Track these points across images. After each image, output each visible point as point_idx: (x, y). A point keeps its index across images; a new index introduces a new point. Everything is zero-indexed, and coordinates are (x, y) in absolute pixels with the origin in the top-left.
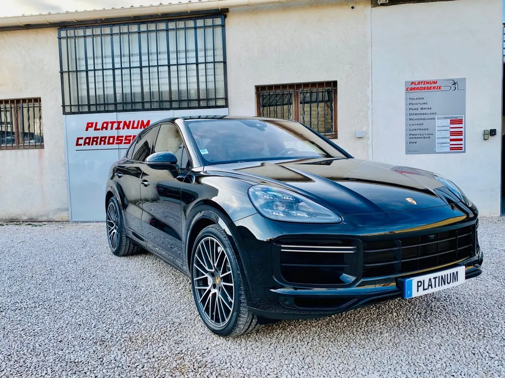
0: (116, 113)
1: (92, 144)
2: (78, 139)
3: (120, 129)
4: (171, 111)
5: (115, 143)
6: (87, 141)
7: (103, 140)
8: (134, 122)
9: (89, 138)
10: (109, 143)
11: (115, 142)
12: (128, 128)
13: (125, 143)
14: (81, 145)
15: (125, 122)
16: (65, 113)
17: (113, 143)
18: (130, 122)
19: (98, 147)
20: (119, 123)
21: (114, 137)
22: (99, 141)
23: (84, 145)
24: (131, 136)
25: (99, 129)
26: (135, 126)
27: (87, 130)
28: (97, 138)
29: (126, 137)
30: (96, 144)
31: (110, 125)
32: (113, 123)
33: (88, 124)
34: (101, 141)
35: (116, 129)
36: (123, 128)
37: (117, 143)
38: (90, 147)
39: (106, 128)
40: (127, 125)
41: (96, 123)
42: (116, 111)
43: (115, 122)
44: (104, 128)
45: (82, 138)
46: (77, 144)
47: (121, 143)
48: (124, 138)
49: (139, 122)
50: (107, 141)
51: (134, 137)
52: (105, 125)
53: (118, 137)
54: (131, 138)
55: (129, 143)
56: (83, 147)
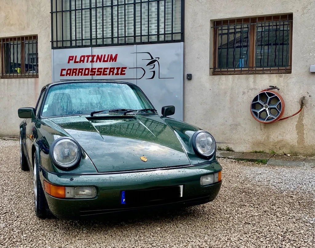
0: (91, 48)
1: (72, 75)
2: (62, 70)
3: (94, 62)
4: (135, 46)
6: (69, 72)
8: (105, 55)
9: (70, 70)
10: (85, 75)
11: (90, 73)
12: (100, 61)
13: (97, 75)
14: (64, 75)
15: (98, 56)
16: (53, 48)
18: (102, 56)
19: (77, 77)
20: (93, 56)
21: (88, 69)
22: (77, 72)
23: (66, 75)
24: (102, 69)
25: (78, 62)
26: (106, 59)
27: (69, 62)
28: (76, 69)
29: (99, 69)
30: (75, 75)
32: (88, 56)
33: (70, 57)
34: (79, 72)
35: (90, 62)
36: (96, 62)
37: (91, 75)
38: (71, 77)
39: (83, 61)
40: (99, 59)
41: (76, 57)
42: (91, 46)
43: (90, 56)
45: (65, 70)
46: (61, 75)
47: (94, 75)
48: (96, 70)
49: (109, 55)
50: (83, 72)
51: (105, 69)
52: (82, 59)
53: (92, 69)
54: (103, 70)
55: (100, 74)
56: (65, 77)
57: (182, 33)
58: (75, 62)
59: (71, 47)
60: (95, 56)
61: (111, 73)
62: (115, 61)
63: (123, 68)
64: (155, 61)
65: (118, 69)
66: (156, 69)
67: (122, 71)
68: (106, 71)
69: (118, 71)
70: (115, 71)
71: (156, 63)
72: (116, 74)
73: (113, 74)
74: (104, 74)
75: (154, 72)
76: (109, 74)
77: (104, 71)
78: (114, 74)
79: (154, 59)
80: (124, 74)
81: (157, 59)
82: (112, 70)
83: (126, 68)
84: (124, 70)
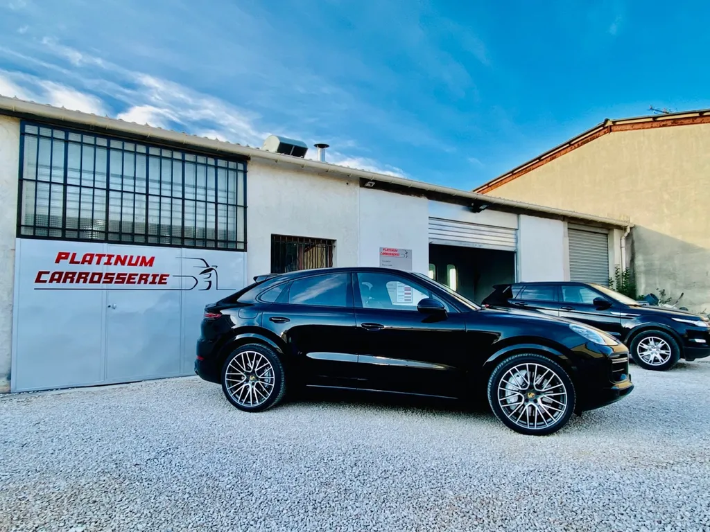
0: (106, 244)
1: (64, 281)
2: (40, 273)
3: (110, 264)
4: (183, 249)
5: (101, 282)
6: (57, 276)
7: (83, 277)
8: (132, 257)
9: (60, 274)
10: (92, 281)
11: (103, 280)
12: (123, 263)
13: (116, 282)
14: (45, 281)
15: (119, 257)
17: (98, 282)
18: (126, 257)
19: (74, 285)
20: (110, 257)
21: (100, 275)
22: (76, 278)
23: (51, 281)
24: (126, 274)
25: (78, 263)
26: (133, 262)
27: (57, 261)
28: (74, 274)
29: (119, 275)
30: (72, 282)
31: (96, 259)
32: (100, 256)
33: (60, 254)
35: (105, 264)
36: (116, 264)
37: (104, 282)
38: (61, 285)
39: (90, 262)
40: (121, 260)
41: (74, 255)
42: (107, 241)
43: (104, 255)
44: (87, 261)
45: (48, 273)
46: (38, 280)
47: (111, 282)
48: (115, 276)
49: (139, 257)
50: (89, 278)
51: (131, 275)
52: (88, 258)
53: (107, 274)
54: (127, 277)
55: (123, 282)
56: (47, 285)
57: (245, 243)
58: (72, 262)
59: (63, 238)
60: (113, 256)
61: (143, 281)
62: (151, 265)
63: (162, 276)
64: (211, 269)
65: (155, 276)
66: (213, 279)
67: (161, 278)
68: (134, 279)
69: (154, 279)
70: (150, 279)
71: (213, 272)
72: (150, 283)
73: (145, 283)
74: (128, 282)
75: (210, 282)
76: (139, 282)
77: (130, 278)
78: (148, 282)
79: (211, 267)
80: (165, 283)
81: (214, 268)
82: (144, 278)
83: (168, 276)
84: (164, 277)
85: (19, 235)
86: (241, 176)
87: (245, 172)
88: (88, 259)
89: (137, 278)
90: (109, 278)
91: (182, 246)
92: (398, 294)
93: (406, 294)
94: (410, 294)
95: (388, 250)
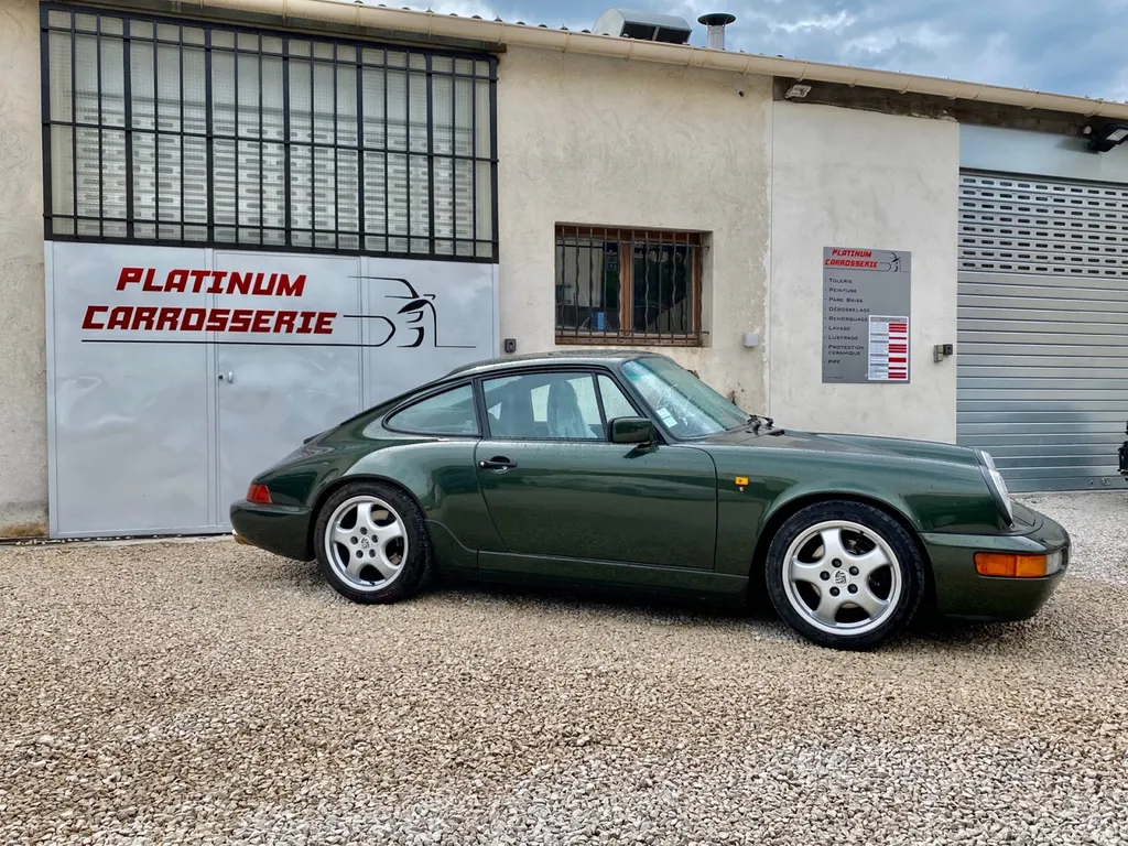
0: (210, 250)
1: (136, 326)
2: (91, 310)
3: (220, 291)
4: (363, 259)
5: (204, 327)
6: (121, 316)
7: (169, 317)
8: (260, 277)
9: (128, 311)
10: (186, 326)
11: (206, 323)
12: (244, 291)
13: (232, 329)
14: (100, 326)
15: (235, 277)
17: (198, 327)
18: (249, 276)
19: (154, 334)
20: (219, 276)
21: (202, 313)
22: (156, 319)
23: (111, 326)
24: (250, 313)
25: (158, 289)
26: (264, 286)
27: (121, 287)
28: (153, 311)
29: (238, 313)
30: (149, 327)
31: (191, 280)
32: (200, 275)
33: (126, 271)
35: (210, 290)
36: (230, 290)
37: (209, 328)
38: (129, 333)
39: (181, 287)
40: (240, 283)
41: (151, 273)
42: (212, 244)
43: (207, 273)
44: (175, 286)
45: (104, 309)
46: (88, 324)
47: (222, 328)
48: (230, 317)
49: (274, 277)
50: (180, 319)
51: (260, 313)
52: (177, 279)
53: (214, 312)
54: (253, 317)
55: (245, 329)
56: (104, 333)
58: (148, 287)
59: (130, 240)
60: (225, 274)
61: (284, 327)
62: (299, 293)
63: (322, 315)
64: (423, 302)
65: (307, 316)
66: (427, 322)
67: (321, 321)
68: (267, 321)
69: (306, 322)
70: (299, 322)
71: (426, 308)
72: (299, 331)
73: (289, 330)
75: (421, 330)
76: (277, 329)
77: (258, 320)
78: (295, 329)
79: (422, 298)
80: (329, 331)
81: (429, 299)
82: (286, 319)
83: (333, 315)
84: (326, 319)
85: (50, 235)
86: (483, 91)
87: (493, 82)
88: (177, 281)
89: (273, 320)
90: (218, 319)
91: (362, 252)
92: (871, 360)
93: (891, 360)
94: (903, 360)
95: (846, 252)
